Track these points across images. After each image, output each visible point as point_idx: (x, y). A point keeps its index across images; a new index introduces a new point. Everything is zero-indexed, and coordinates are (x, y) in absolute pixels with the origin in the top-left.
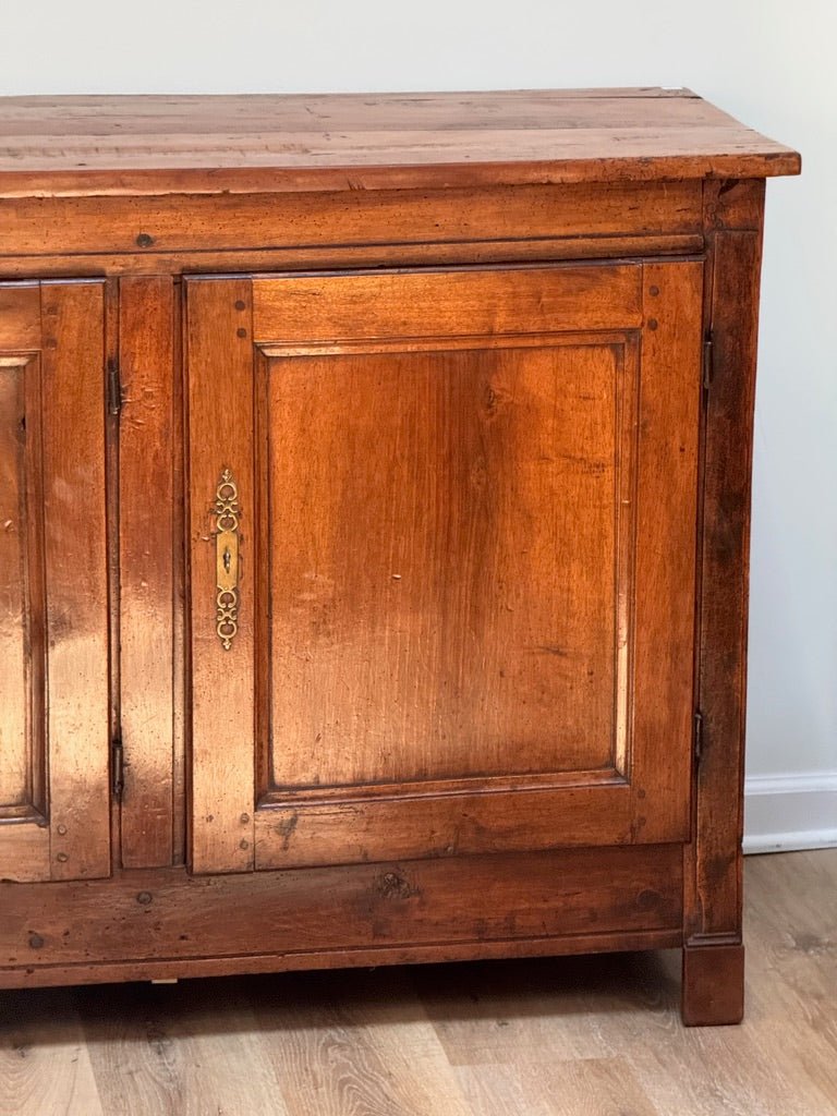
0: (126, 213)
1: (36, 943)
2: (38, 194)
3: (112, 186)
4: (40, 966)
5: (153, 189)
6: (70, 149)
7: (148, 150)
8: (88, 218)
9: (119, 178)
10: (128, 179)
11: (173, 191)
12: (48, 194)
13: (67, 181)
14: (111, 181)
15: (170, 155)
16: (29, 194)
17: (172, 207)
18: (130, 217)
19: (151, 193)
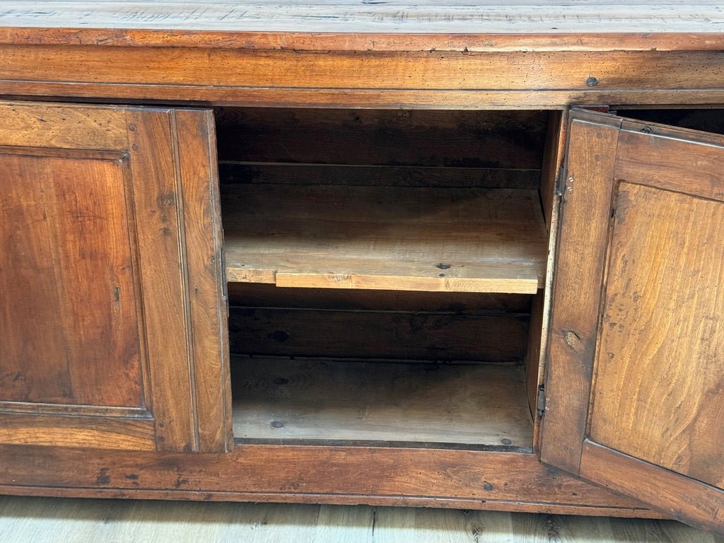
0: (581, 63)
1: (489, 488)
2: (523, 49)
3: (574, 44)
4: (489, 500)
5: (603, 47)
6: (547, 16)
7: (599, 17)
8: (556, 65)
9: (579, 38)
10: (585, 40)
11: (616, 49)
12: (530, 49)
13: (544, 41)
14: (574, 40)
15: (613, 21)
16: (517, 49)
17: (614, 59)
18: (584, 65)
19: (601, 50)
